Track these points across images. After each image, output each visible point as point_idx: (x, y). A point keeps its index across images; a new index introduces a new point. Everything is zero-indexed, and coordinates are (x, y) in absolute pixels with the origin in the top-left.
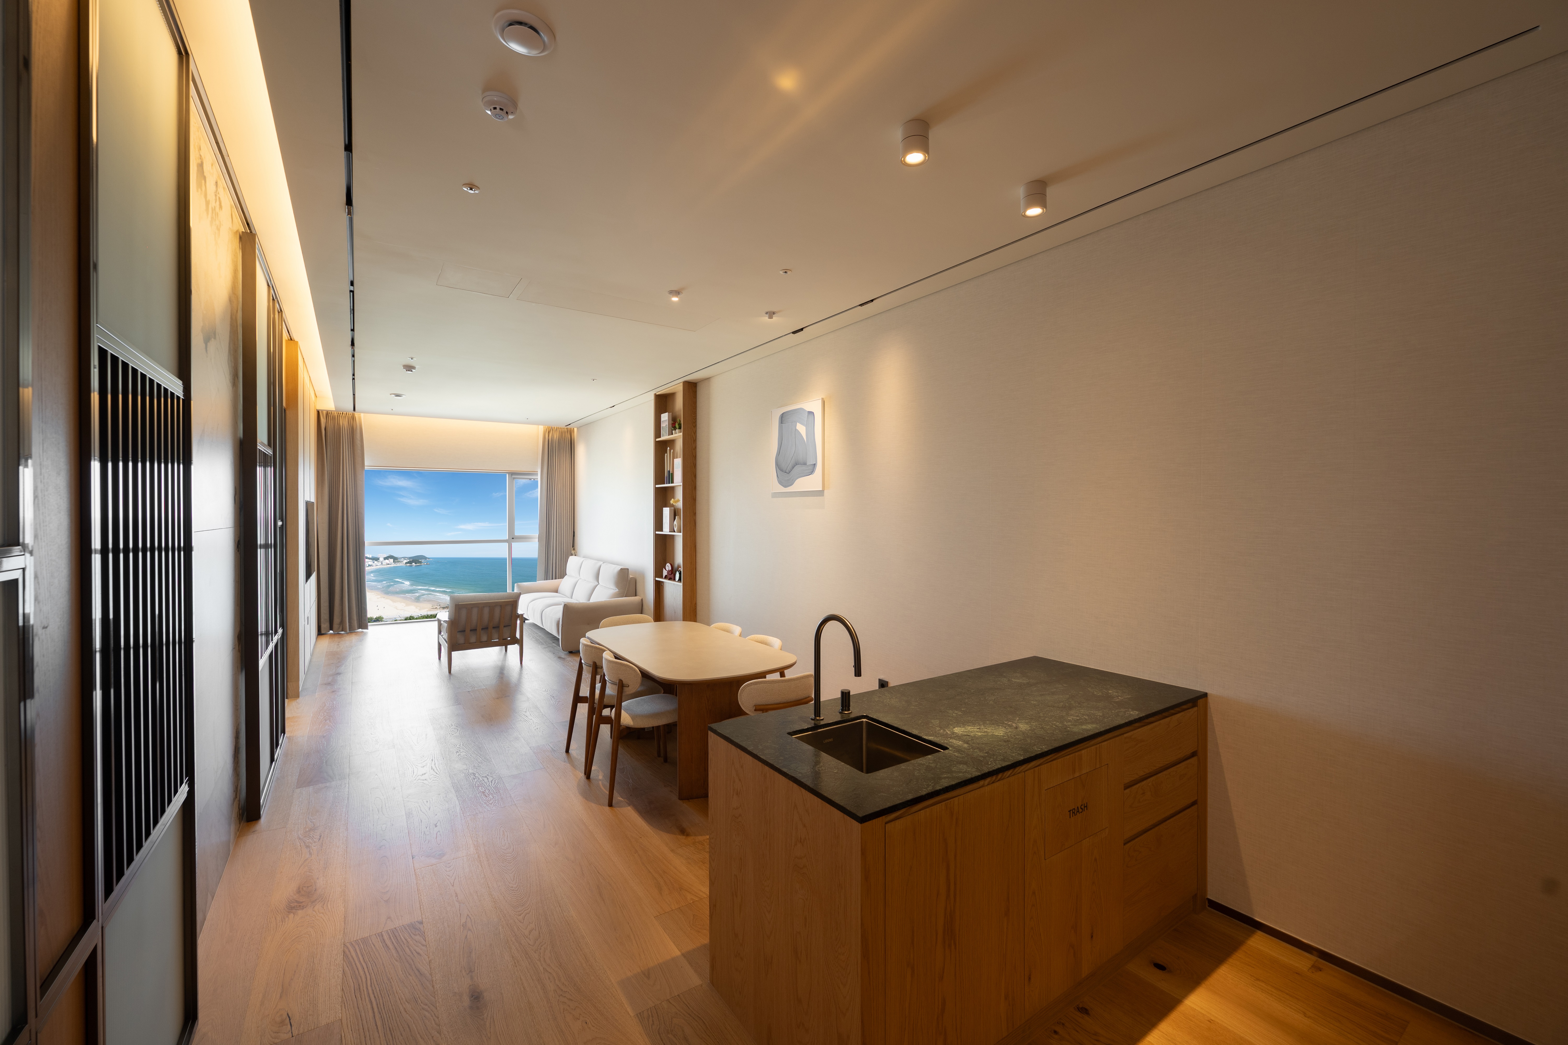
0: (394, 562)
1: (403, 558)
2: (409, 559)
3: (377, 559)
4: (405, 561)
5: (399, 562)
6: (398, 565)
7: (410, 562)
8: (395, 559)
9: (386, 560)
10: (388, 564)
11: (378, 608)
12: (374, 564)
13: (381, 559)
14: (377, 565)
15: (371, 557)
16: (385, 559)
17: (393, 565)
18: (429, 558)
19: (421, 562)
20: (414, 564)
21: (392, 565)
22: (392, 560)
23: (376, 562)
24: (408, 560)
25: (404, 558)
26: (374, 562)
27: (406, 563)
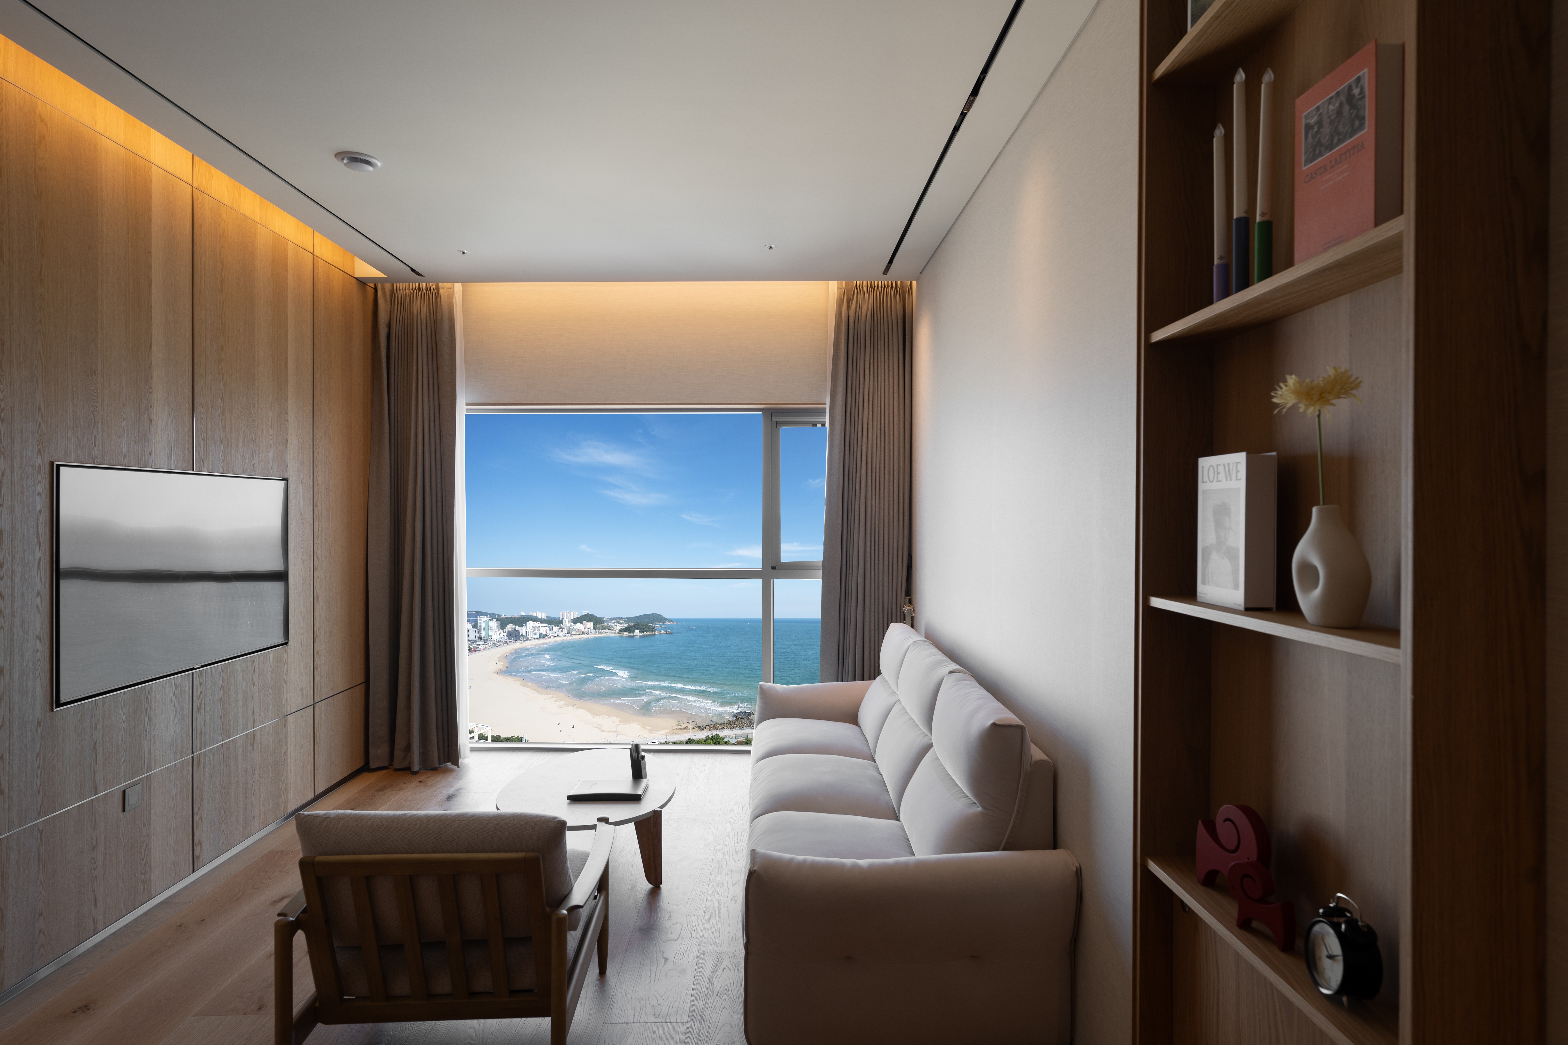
0: (594, 628)
1: (614, 619)
2: (627, 622)
3: (558, 622)
4: (619, 627)
5: (605, 628)
6: (604, 634)
7: (629, 629)
8: (598, 622)
9: (579, 625)
10: (583, 633)
11: (560, 727)
12: (551, 634)
13: (567, 622)
14: (558, 636)
15: (544, 617)
16: (576, 621)
17: (593, 635)
18: (670, 621)
19: (653, 629)
20: (637, 632)
21: (591, 636)
22: (590, 625)
23: (555, 629)
24: (626, 625)
25: (618, 620)
26: (551, 629)
27: (621, 631)
